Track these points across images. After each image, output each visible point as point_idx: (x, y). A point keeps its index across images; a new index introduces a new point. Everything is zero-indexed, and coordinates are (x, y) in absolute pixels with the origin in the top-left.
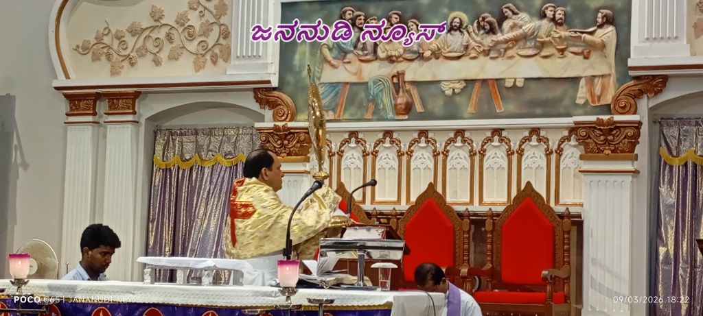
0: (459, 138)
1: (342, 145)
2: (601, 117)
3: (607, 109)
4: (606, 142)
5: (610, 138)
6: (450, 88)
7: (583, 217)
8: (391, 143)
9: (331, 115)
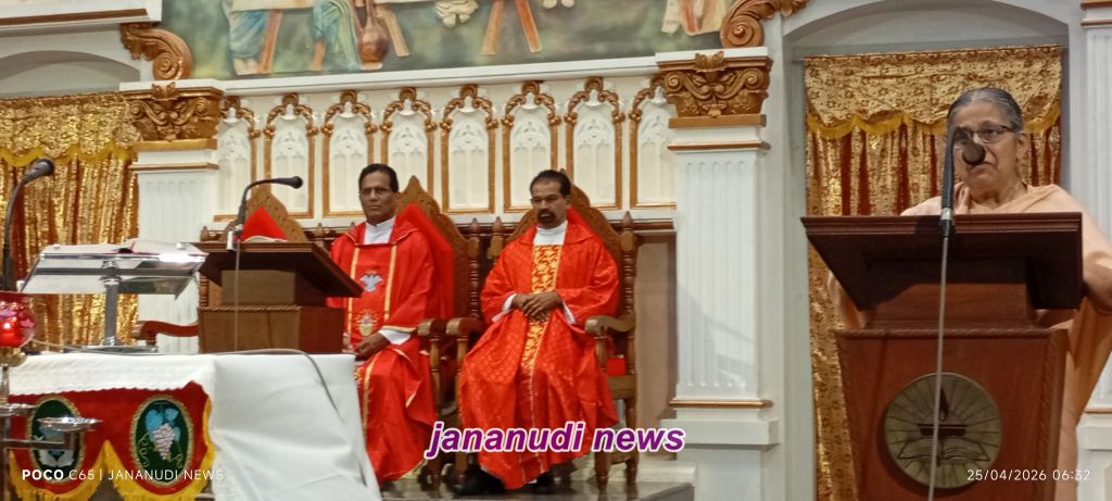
0: (468, 99)
1: (272, 117)
2: (702, 52)
3: (714, 40)
4: (712, 95)
5: (719, 88)
6: (452, 13)
7: (675, 225)
8: (353, 112)
9: (252, 67)
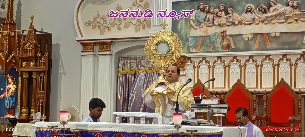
0: (251, 59)
1: (199, 63)
6: (247, 37)
8: (221, 62)
9: (194, 50)
